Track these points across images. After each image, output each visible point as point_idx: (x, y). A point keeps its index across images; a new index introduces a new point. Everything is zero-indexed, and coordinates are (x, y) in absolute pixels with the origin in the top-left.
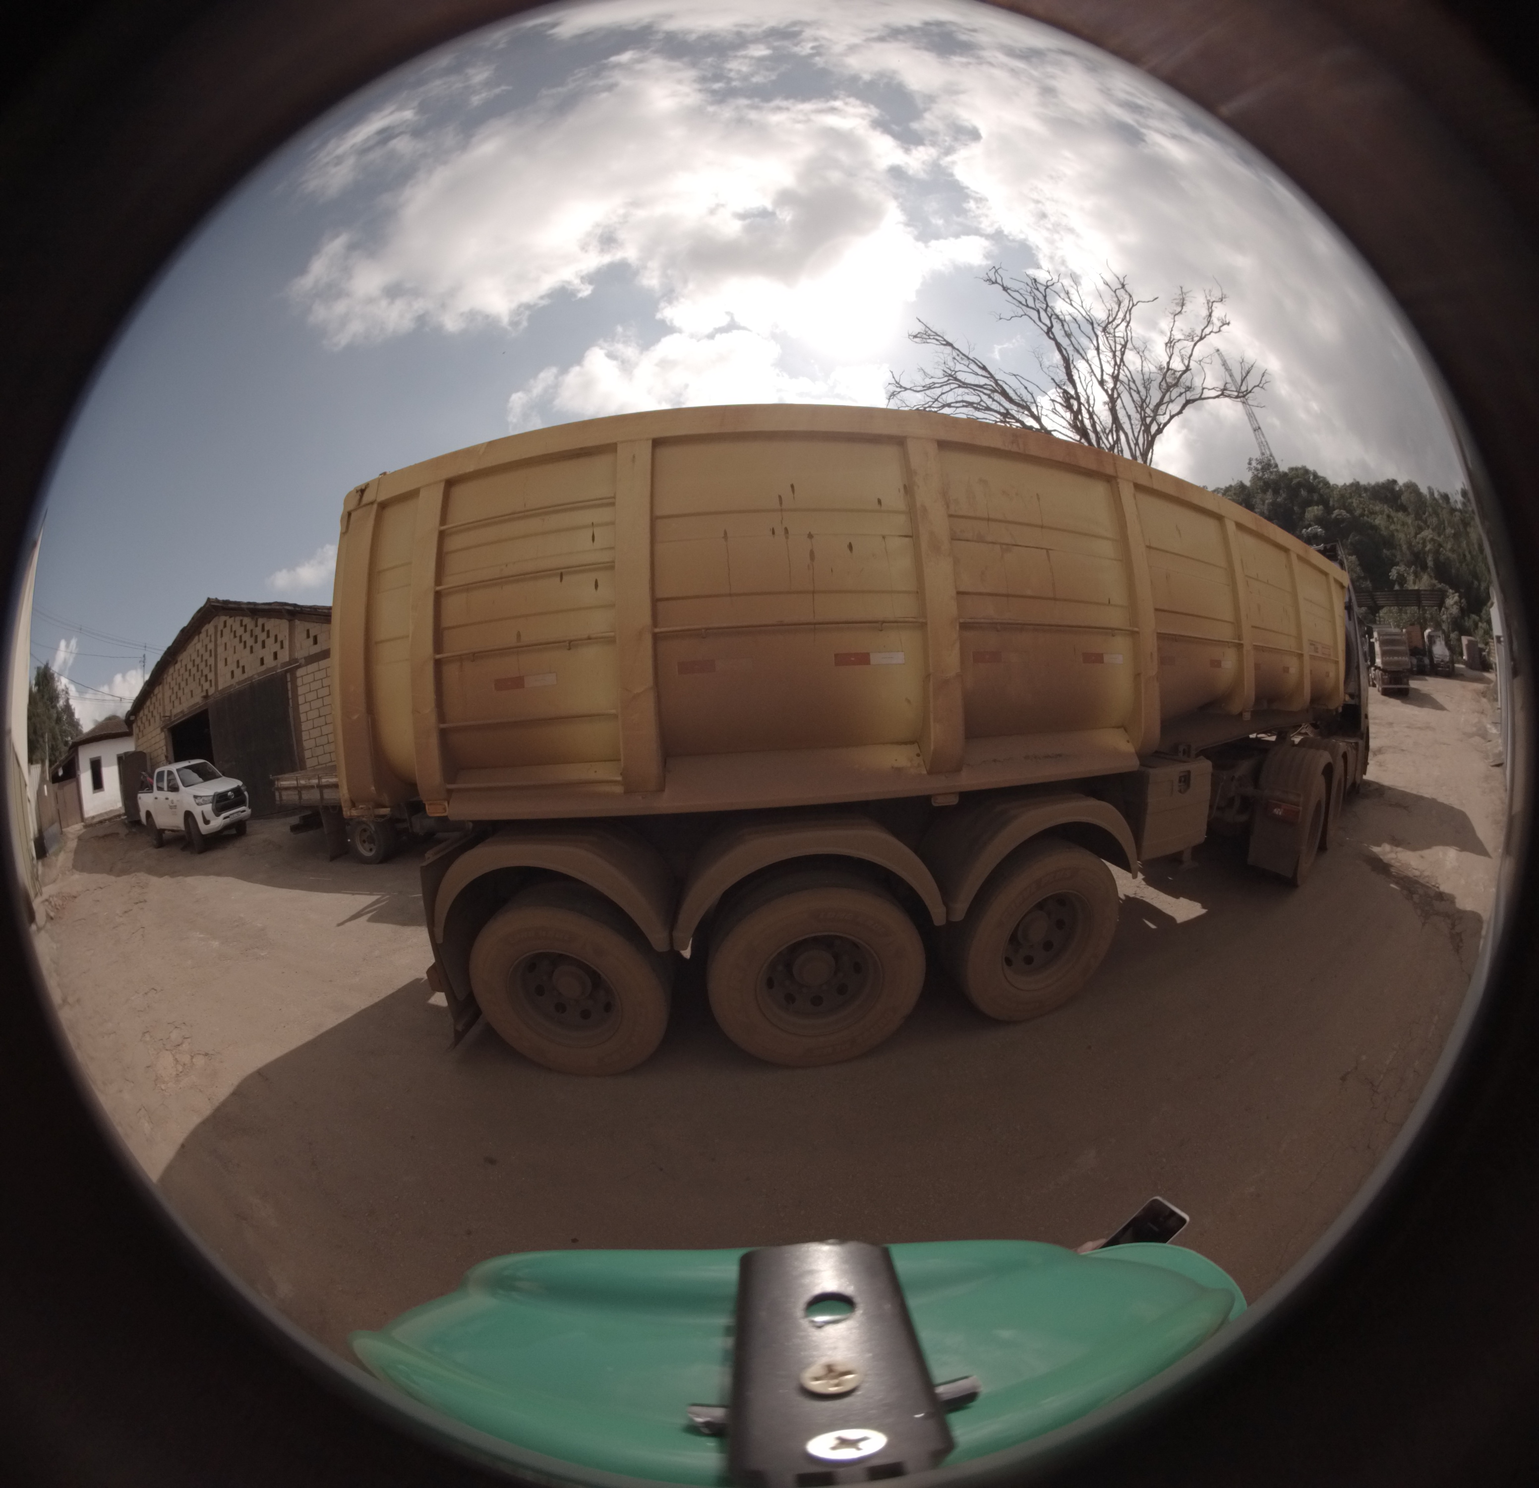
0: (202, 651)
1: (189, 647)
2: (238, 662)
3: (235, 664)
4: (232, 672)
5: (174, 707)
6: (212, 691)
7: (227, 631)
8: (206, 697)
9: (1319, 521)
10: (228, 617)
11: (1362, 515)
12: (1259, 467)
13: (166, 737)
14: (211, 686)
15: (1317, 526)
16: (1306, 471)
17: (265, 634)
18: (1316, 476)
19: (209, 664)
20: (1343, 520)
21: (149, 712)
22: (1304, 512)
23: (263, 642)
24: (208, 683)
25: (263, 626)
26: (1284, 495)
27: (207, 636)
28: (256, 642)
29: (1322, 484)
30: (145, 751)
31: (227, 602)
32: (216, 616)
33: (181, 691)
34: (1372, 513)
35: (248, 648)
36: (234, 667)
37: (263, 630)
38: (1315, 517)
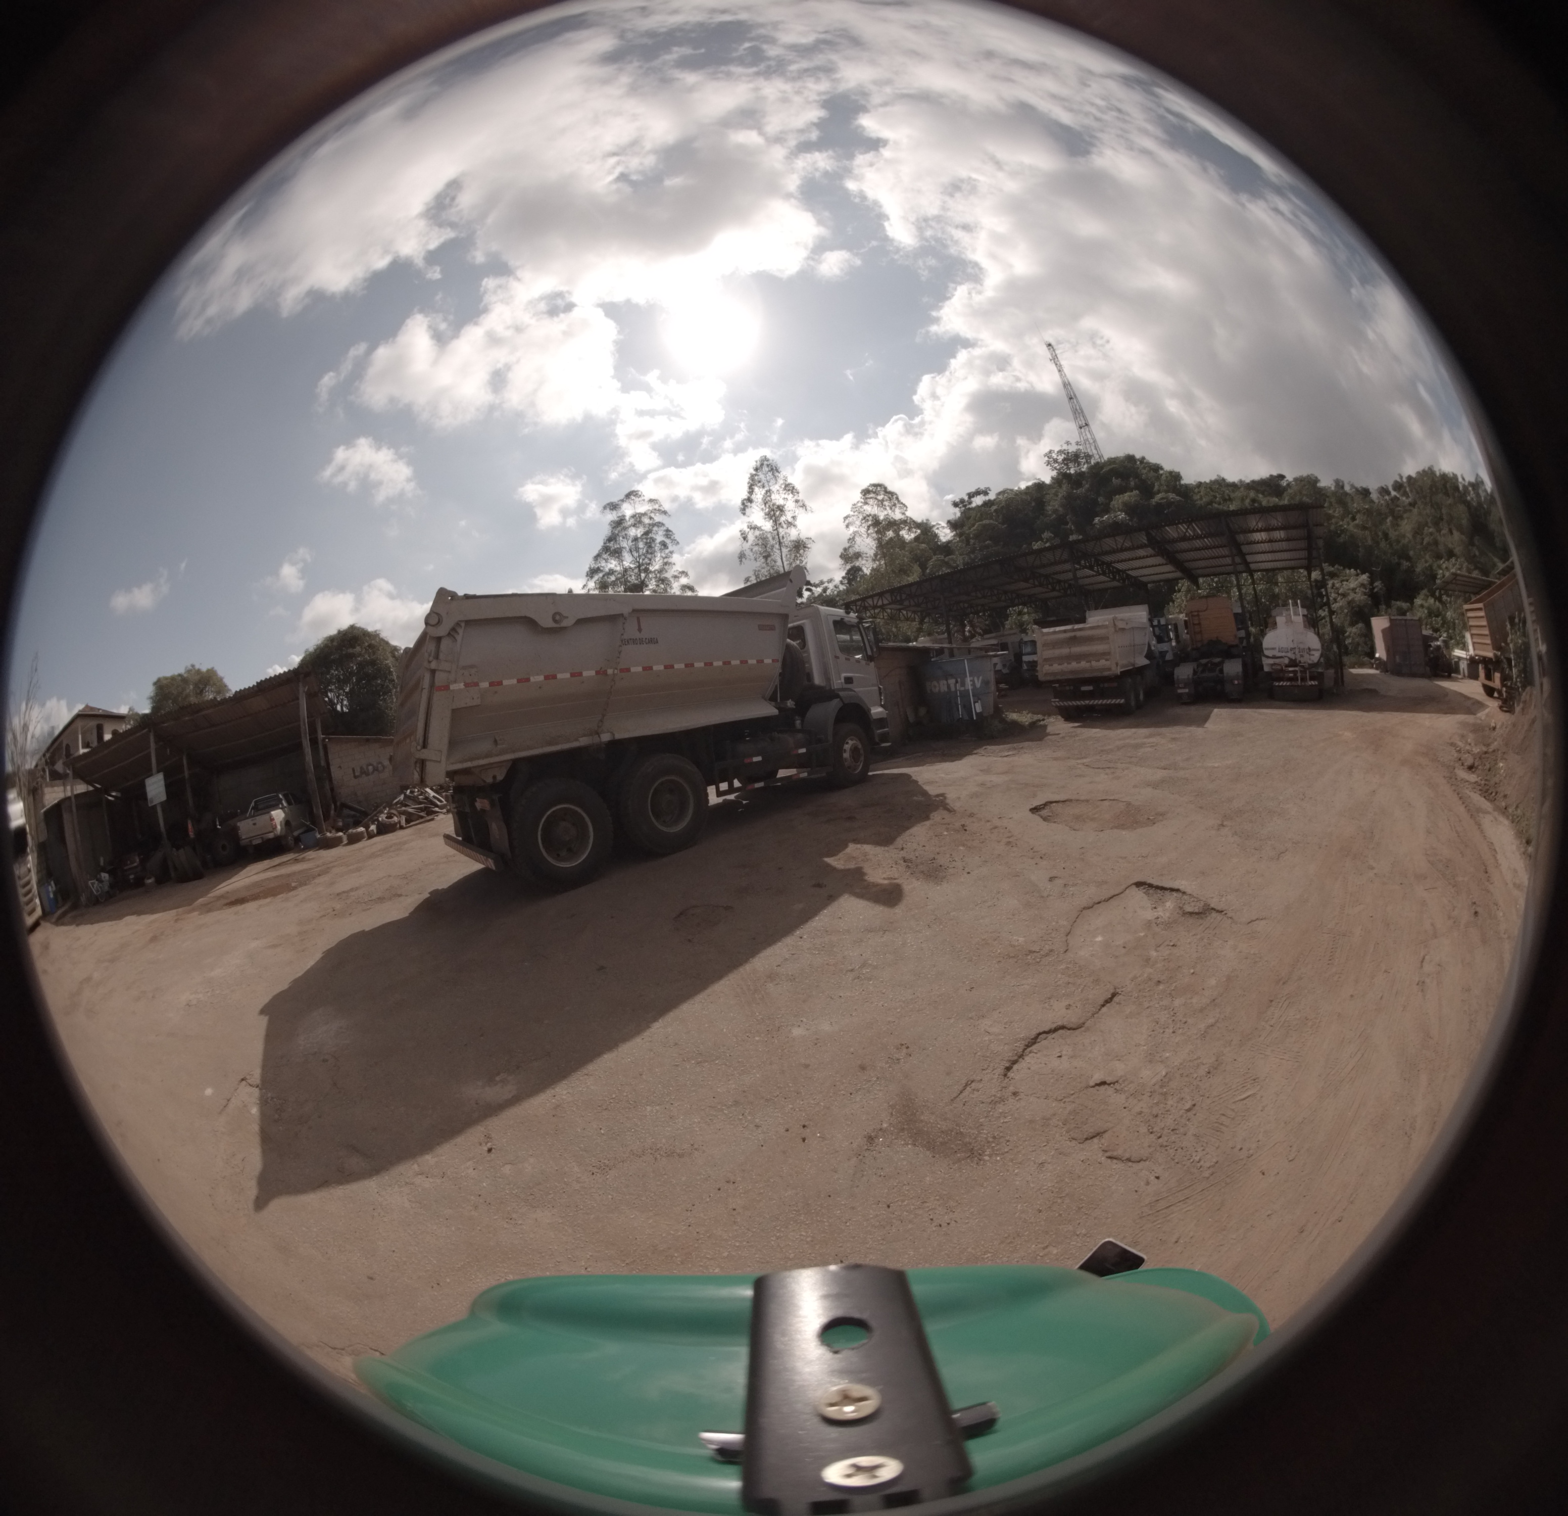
9: (1130, 509)
11: (1211, 503)
12: (1060, 458)
15: (1119, 513)
16: (1130, 458)
20: (1170, 504)
22: (1112, 500)
26: (1087, 486)
29: (1147, 469)
34: (1230, 500)
38: (1125, 504)
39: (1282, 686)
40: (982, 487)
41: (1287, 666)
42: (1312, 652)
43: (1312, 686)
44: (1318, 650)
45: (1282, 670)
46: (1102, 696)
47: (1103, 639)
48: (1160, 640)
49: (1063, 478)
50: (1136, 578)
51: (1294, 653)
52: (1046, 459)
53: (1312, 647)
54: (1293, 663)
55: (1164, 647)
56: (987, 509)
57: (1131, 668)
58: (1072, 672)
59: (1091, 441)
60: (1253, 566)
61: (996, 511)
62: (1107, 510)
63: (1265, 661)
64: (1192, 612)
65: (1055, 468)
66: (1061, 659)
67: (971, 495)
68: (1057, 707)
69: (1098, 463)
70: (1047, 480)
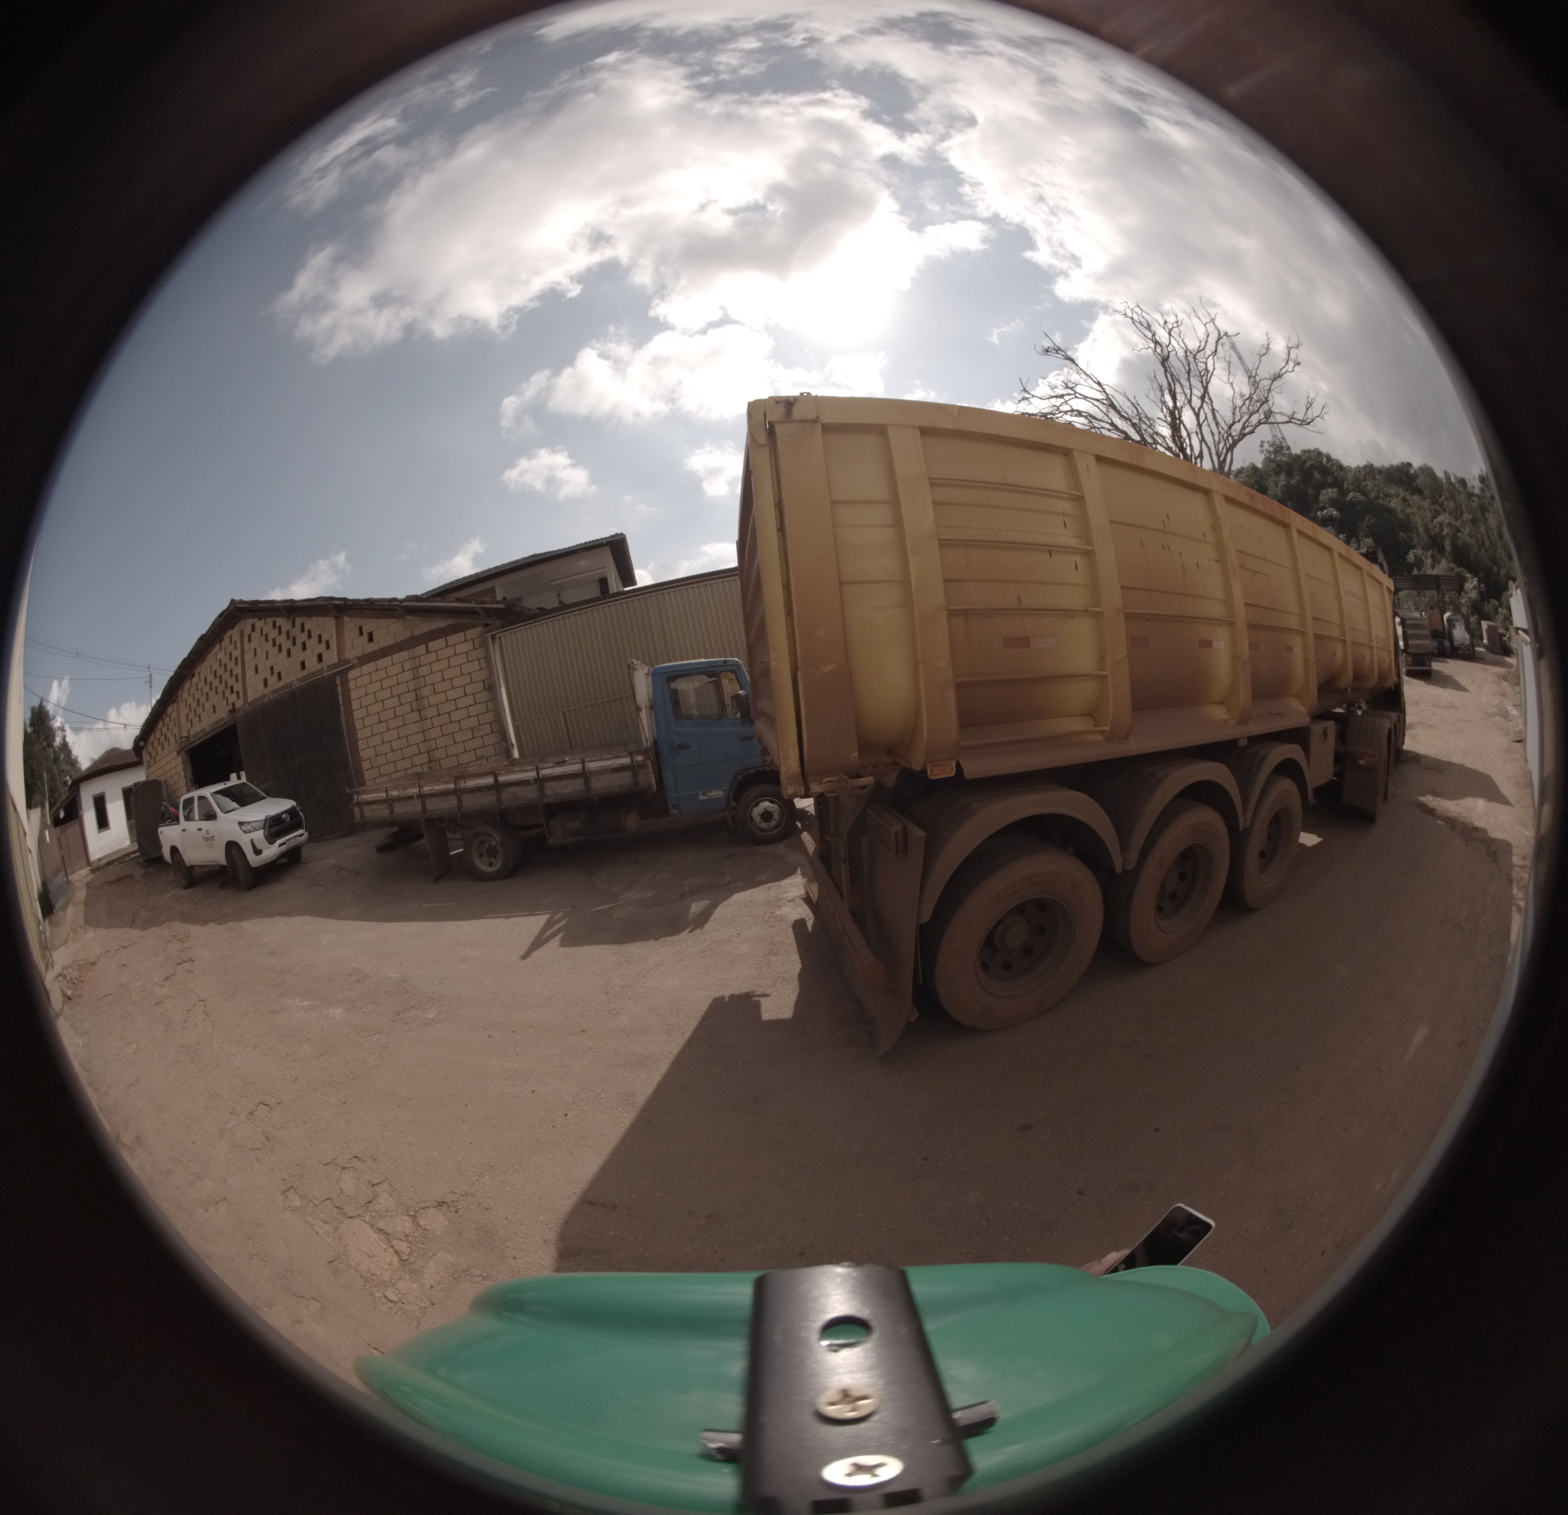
0: (225, 660)
1: (209, 656)
2: (272, 668)
3: (269, 671)
4: (265, 681)
5: (192, 726)
6: (239, 704)
7: (256, 635)
8: (233, 711)
9: (1334, 503)
10: (257, 619)
11: (1377, 498)
12: (1269, 448)
13: (183, 762)
14: (238, 698)
15: (1331, 509)
16: (1319, 454)
17: (305, 634)
18: (1329, 458)
19: (234, 673)
20: (1359, 502)
21: (162, 734)
22: (1318, 494)
23: (304, 644)
24: (235, 695)
25: (303, 626)
26: (1297, 478)
27: (231, 642)
28: (294, 644)
29: (1335, 468)
30: (159, 779)
31: (257, 602)
32: (241, 620)
33: (201, 707)
34: (1387, 496)
35: (284, 652)
36: (267, 674)
37: (303, 630)
38: (1330, 499)
65: (1266, 456)
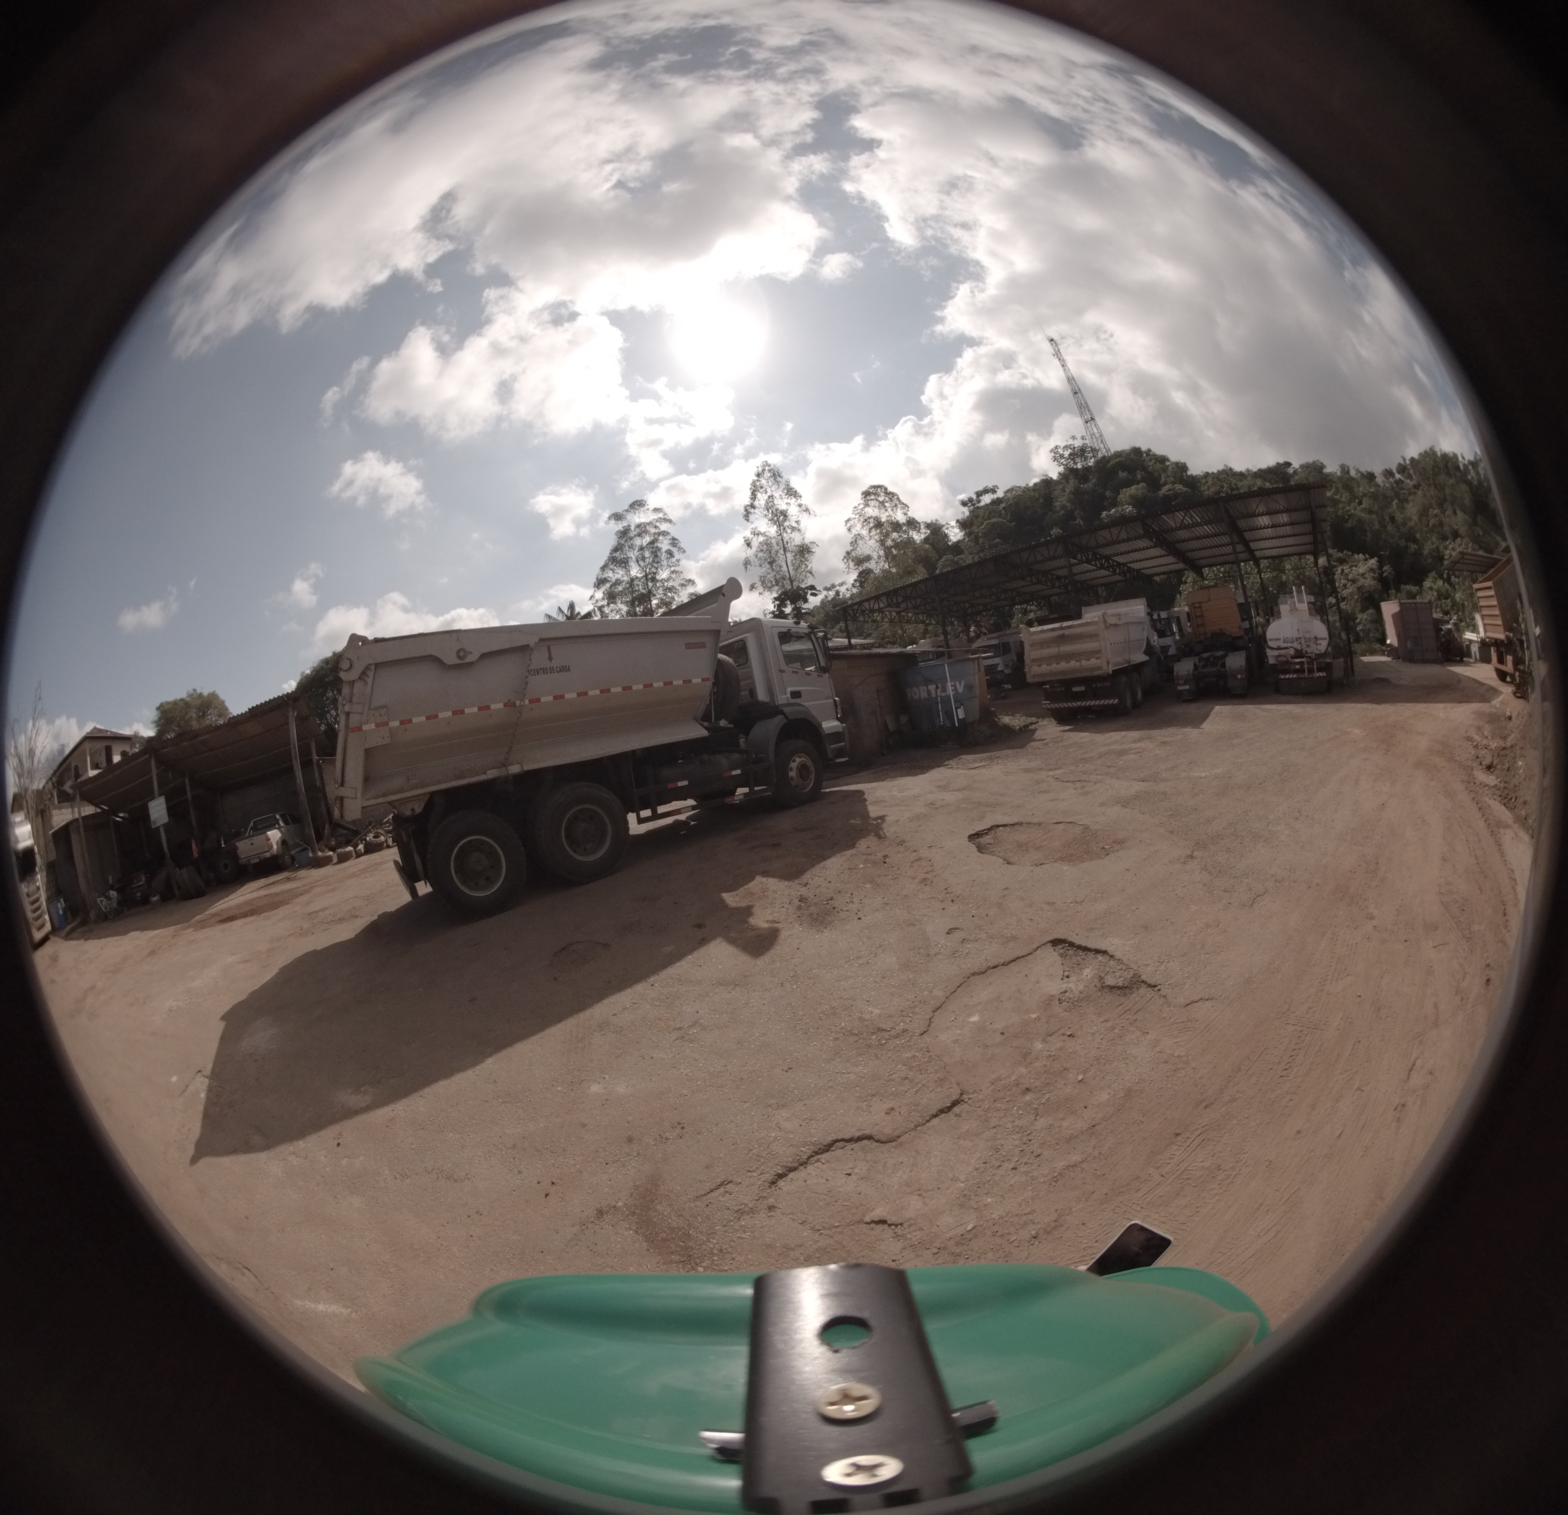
9: (1137, 502)
11: (1218, 492)
12: (1067, 454)
15: (1127, 506)
16: (1137, 451)
20: (1176, 496)
22: (1119, 494)
26: (1094, 480)
29: (1153, 461)
34: (1237, 489)
38: (1132, 497)
39: (1288, 679)
40: (990, 486)
41: (1293, 657)
42: (1319, 642)
43: (1320, 677)
44: (1325, 639)
45: (1287, 662)
46: (1096, 697)
47: (1093, 636)
48: (1161, 634)
49: (1070, 474)
50: (1138, 571)
51: (1300, 643)
52: (1053, 454)
53: (1319, 636)
54: (1299, 654)
55: (1167, 641)
56: (995, 507)
57: (1126, 665)
58: (1061, 672)
59: (1098, 435)
60: (1258, 554)
61: (1004, 508)
62: (1114, 504)
63: (1270, 653)
64: (1193, 604)
65: (1062, 464)
66: (1049, 659)
67: (979, 494)
68: (1048, 709)
69: (1104, 457)
70: (1054, 476)
